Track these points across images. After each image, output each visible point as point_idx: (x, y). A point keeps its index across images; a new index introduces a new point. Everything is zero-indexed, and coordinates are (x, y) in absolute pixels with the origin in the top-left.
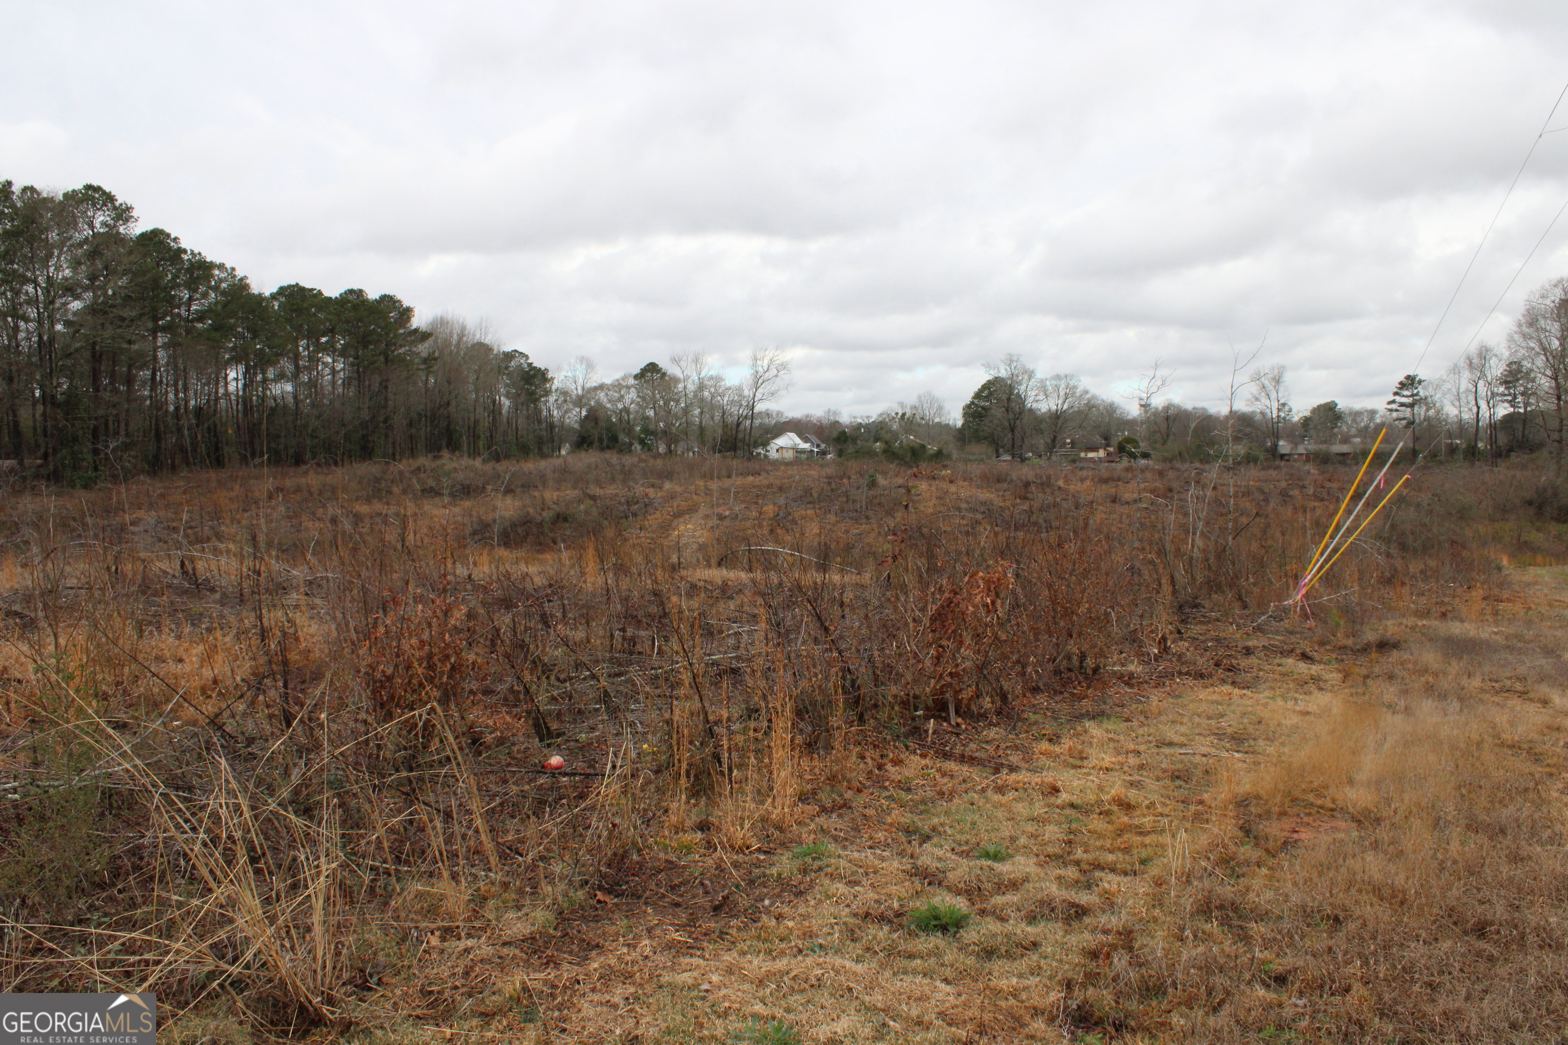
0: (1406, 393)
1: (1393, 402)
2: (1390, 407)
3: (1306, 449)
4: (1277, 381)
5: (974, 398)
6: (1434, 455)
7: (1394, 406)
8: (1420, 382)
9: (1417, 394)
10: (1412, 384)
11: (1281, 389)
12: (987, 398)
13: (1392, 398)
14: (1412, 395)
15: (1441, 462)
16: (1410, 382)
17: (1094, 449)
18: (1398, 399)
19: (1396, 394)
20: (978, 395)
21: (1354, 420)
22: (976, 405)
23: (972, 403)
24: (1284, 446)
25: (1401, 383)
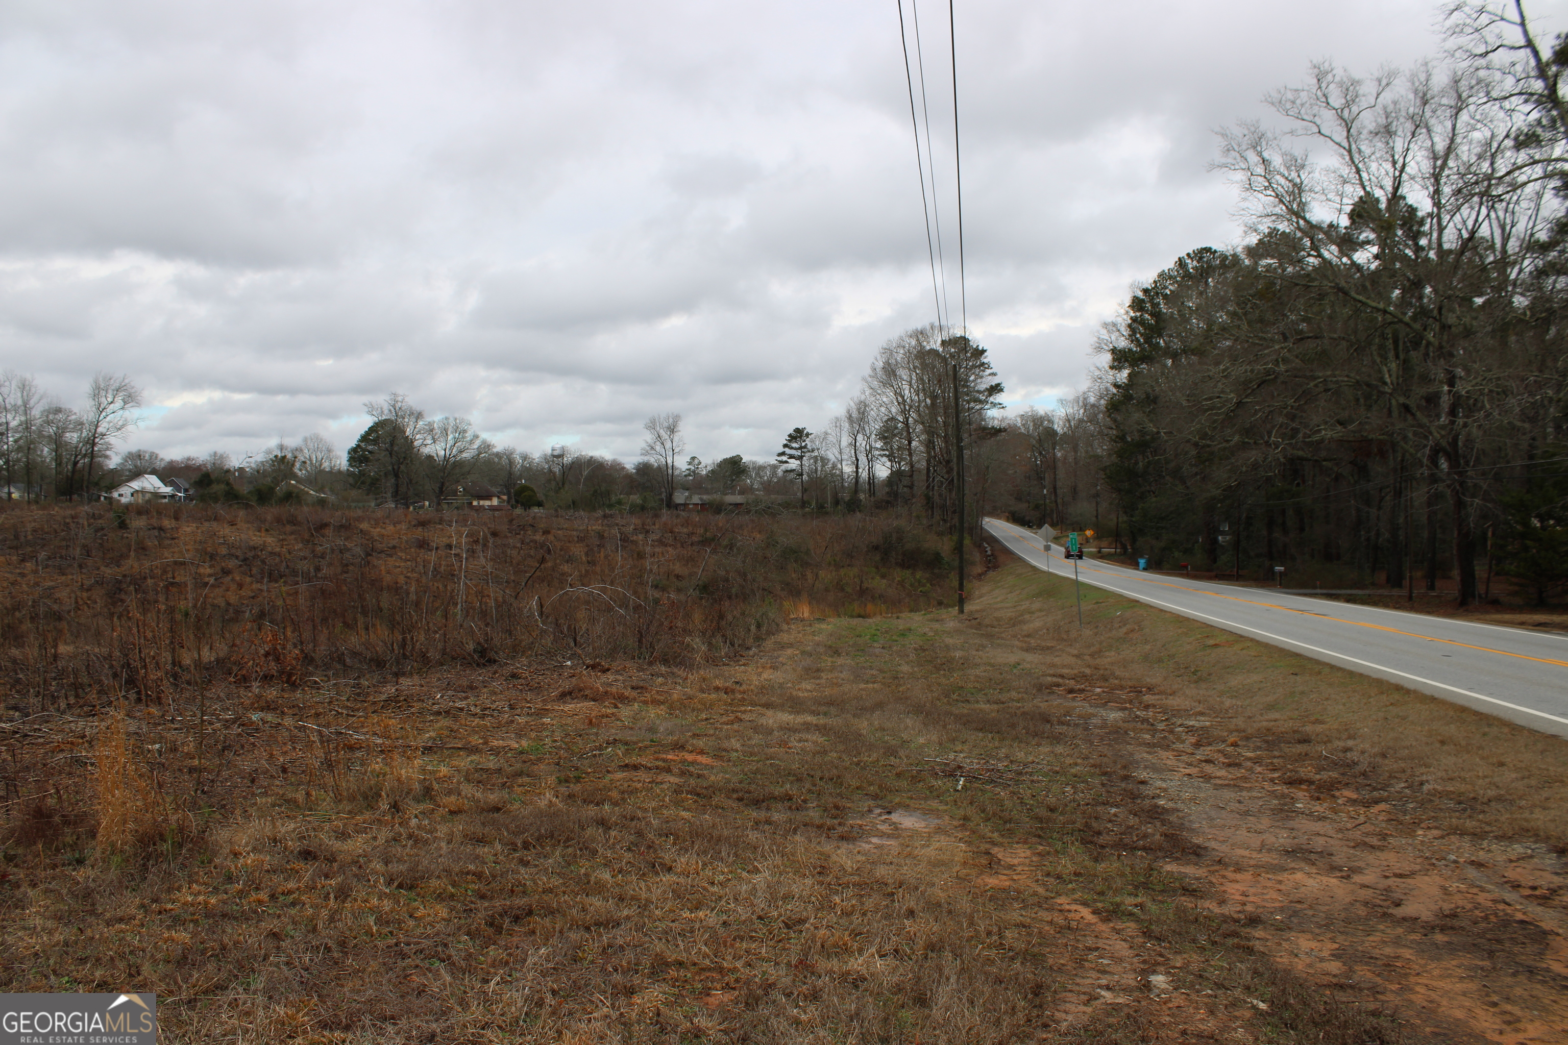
0: (794, 445)
1: (783, 454)
2: (780, 458)
3: (701, 499)
4: (672, 430)
5: (360, 441)
6: (821, 507)
7: (784, 458)
8: (808, 435)
9: (805, 447)
10: (801, 437)
11: (676, 438)
12: (375, 442)
13: (782, 450)
14: (801, 448)
15: (827, 513)
16: (798, 435)
17: (489, 497)
18: (787, 451)
19: (785, 446)
20: (365, 438)
21: (758, 474)
22: (364, 450)
23: (358, 446)
24: (680, 497)
25: (790, 436)
